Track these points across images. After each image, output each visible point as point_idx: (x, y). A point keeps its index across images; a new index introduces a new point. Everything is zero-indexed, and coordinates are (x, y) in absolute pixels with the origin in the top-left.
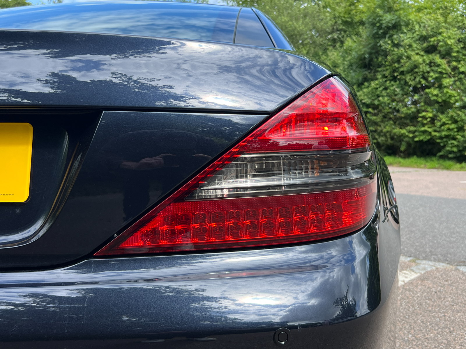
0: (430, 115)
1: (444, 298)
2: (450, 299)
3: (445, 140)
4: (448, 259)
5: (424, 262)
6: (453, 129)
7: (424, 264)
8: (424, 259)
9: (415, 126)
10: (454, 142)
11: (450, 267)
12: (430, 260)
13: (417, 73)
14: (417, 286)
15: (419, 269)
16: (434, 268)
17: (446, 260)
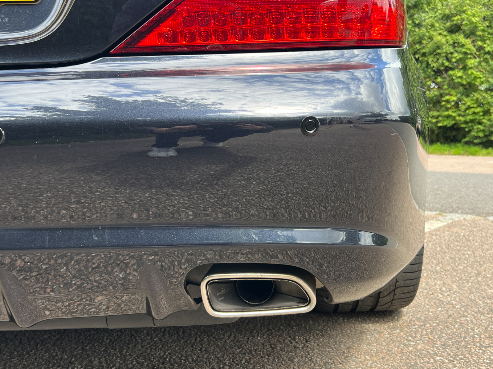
0: (455, 98)
1: (473, 241)
2: (479, 241)
3: (470, 124)
4: (476, 212)
5: (451, 214)
6: (478, 113)
7: (451, 216)
8: (451, 212)
9: (438, 111)
10: (479, 126)
11: (478, 218)
12: (457, 213)
13: (439, 54)
14: (444, 232)
15: (446, 219)
16: (462, 218)
17: (474, 213)
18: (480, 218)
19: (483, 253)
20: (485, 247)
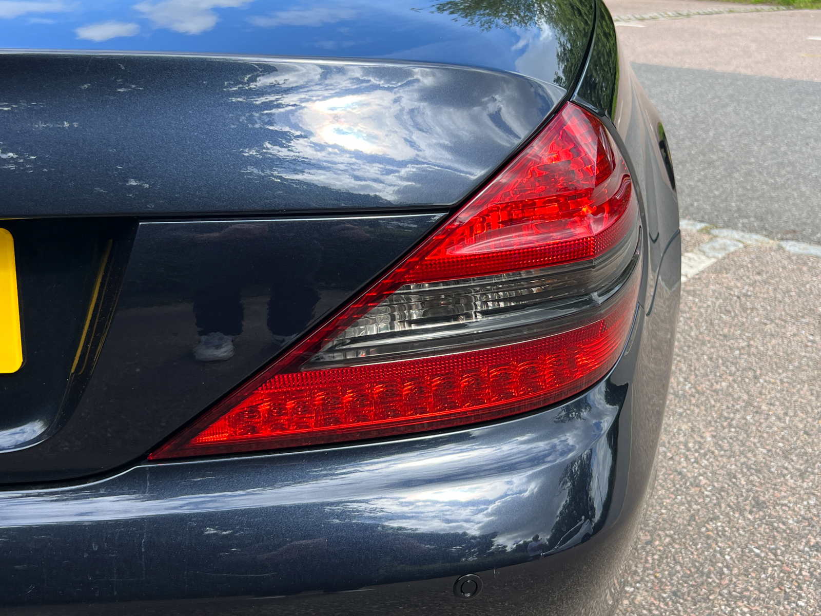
1: (752, 309)
2: (761, 311)
4: (767, 226)
5: (726, 232)
7: (724, 237)
8: (726, 226)
11: (768, 243)
12: (735, 228)
14: (707, 285)
15: (714, 249)
16: (741, 245)
17: (763, 228)
18: (771, 242)
19: (763, 344)
20: (770, 328)
